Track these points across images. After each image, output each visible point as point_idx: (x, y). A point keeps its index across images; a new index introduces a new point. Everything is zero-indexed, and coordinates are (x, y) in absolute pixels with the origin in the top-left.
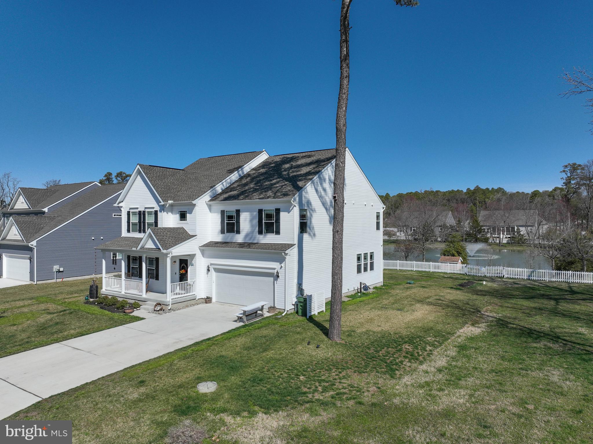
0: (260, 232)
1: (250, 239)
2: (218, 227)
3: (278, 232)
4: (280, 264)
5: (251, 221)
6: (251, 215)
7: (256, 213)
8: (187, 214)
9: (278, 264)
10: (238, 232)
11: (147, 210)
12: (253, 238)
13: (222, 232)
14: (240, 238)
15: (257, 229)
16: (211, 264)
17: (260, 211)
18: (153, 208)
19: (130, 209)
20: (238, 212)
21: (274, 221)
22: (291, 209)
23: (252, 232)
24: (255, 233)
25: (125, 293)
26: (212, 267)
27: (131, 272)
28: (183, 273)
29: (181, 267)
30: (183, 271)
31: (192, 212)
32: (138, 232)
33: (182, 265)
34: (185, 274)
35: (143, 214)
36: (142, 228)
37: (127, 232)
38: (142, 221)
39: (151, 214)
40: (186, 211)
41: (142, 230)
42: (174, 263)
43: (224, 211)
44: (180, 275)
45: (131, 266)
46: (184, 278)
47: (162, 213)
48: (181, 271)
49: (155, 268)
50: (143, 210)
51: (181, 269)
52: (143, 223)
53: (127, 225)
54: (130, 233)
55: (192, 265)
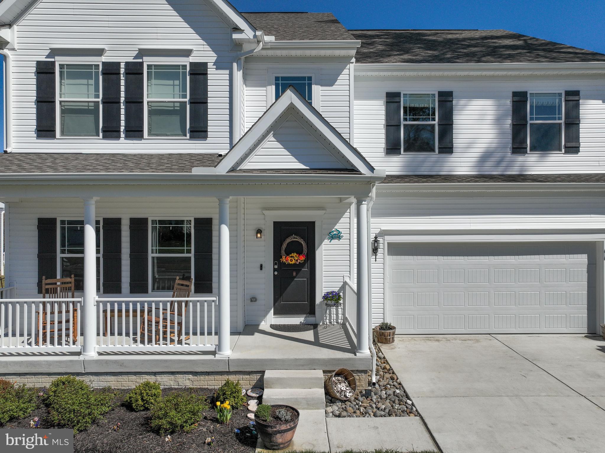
0: (519, 148)
3: (573, 148)
8: (313, 87)
10: (447, 149)
11: (147, 61)
13: (392, 149)
16: (384, 233)
17: (519, 98)
18: (187, 53)
19: (54, 52)
20: (446, 99)
21: (562, 121)
25: (100, 354)
26: (384, 240)
27: (58, 277)
28: (293, 262)
29: (284, 246)
30: (293, 259)
31: (336, 80)
32: (101, 135)
33: (288, 240)
34: (302, 265)
35: (127, 73)
36: (123, 123)
37: (39, 136)
38: (122, 99)
39: (174, 79)
40: (310, 78)
41: (122, 129)
42: (259, 235)
43: (398, 95)
44: (275, 270)
45: (59, 256)
46: (295, 277)
47: (227, 72)
48: (284, 257)
49: (192, 255)
50: (131, 60)
51: (283, 252)
52: (127, 102)
53: (34, 110)
54: (55, 141)
55: (332, 238)
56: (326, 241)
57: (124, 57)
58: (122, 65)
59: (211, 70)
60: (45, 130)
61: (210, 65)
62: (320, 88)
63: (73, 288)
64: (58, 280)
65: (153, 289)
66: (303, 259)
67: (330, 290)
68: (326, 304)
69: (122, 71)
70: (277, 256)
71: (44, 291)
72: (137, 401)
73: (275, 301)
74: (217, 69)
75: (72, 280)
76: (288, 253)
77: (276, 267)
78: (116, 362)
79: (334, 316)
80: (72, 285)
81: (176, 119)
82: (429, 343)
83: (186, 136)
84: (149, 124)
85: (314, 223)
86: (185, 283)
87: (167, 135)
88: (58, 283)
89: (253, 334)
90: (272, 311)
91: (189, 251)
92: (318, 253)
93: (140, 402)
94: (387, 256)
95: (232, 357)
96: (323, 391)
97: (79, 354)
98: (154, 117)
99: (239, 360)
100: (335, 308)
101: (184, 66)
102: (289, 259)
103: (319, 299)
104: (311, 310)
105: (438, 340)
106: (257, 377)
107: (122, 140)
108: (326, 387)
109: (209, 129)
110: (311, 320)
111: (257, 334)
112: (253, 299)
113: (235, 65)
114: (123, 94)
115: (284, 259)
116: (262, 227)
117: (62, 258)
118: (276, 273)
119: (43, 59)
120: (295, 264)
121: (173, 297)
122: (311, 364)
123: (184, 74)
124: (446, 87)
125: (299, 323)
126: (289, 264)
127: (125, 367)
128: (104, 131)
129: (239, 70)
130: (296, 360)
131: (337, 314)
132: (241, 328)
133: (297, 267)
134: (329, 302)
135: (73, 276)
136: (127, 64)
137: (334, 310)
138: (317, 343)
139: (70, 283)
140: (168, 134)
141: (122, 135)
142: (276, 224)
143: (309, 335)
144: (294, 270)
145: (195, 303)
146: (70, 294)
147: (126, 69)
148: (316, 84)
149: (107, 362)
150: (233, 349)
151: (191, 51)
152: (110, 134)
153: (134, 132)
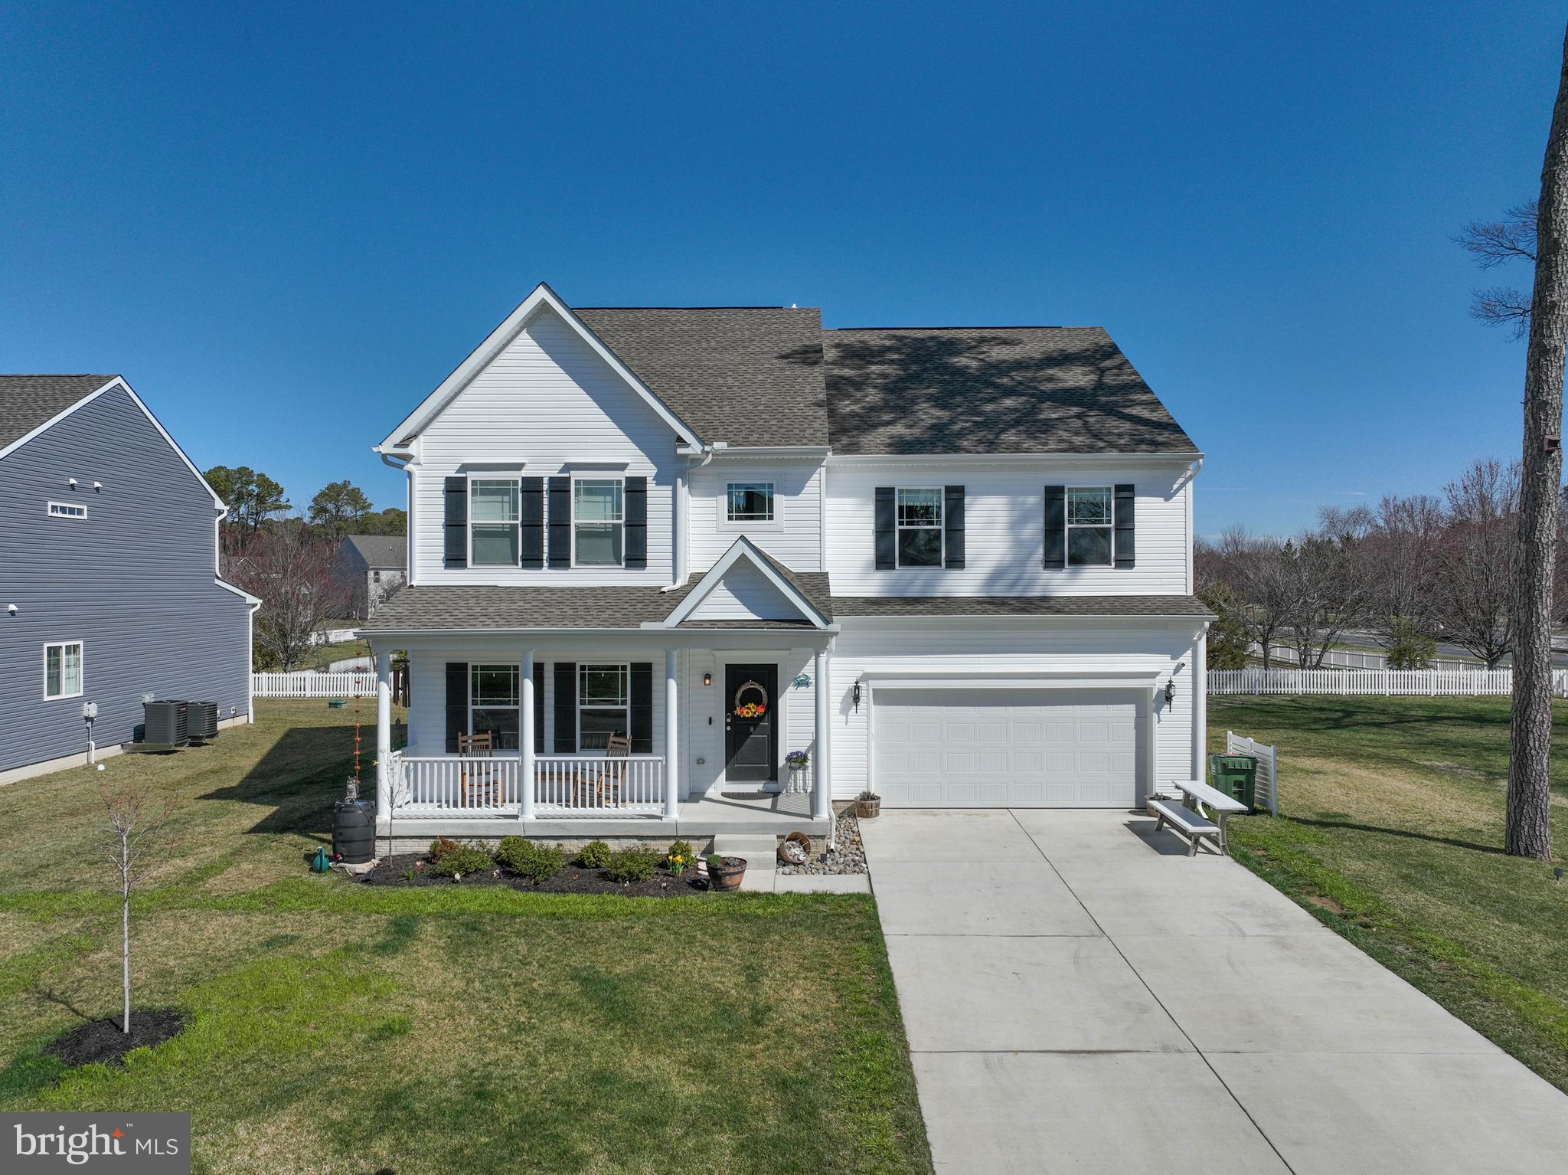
0: (1053, 561)
1: (1013, 585)
2: (866, 546)
3: (1126, 561)
4: (1172, 659)
5: (1015, 525)
6: (1013, 506)
7: (1035, 501)
8: (775, 496)
9: (1167, 658)
10: (956, 561)
11: (575, 476)
12: (1023, 582)
13: (883, 561)
14: (964, 584)
15: (1041, 551)
16: (867, 677)
17: (1053, 495)
18: (622, 467)
19: (467, 468)
20: (956, 496)
21: (1112, 525)
22: (1175, 487)
23: (1020, 563)
24: (1031, 563)
25: (539, 818)
26: (868, 685)
27: (470, 733)
28: (750, 715)
29: (739, 694)
30: (750, 711)
31: (803, 487)
32: (520, 563)
33: (744, 688)
34: (760, 718)
35: (551, 491)
36: (546, 549)
37: (447, 566)
38: (545, 521)
39: (605, 495)
40: (771, 486)
41: (545, 556)
42: (707, 682)
43: (891, 490)
44: (727, 724)
45: (471, 708)
46: (751, 734)
47: (670, 488)
48: (738, 708)
49: (628, 707)
50: (555, 474)
51: (737, 702)
52: (551, 525)
53: (442, 535)
54: (466, 571)
55: (799, 684)
56: (791, 689)
57: (546, 471)
58: (546, 481)
59: (651, 487)
60: (455, 558)
61: (649, 480)
62: (783, 497)
63: (490, 747)
64: (470, 738)
65: (582, 747)
66: (763, 711)
67: (795, 750)
68: (790, 767)
69: (545, 487)
70: (730, 707)
71: (460, 749)
72: (589, 858)
73: (727, 763)
74: (657, 484)
75: (488, 736)
76: (743, 703)
77: (729, 720)
78: (557, 825)
79: (800, 783)
80: (490, 743)
81: (608, 543)
82: (923, 817)
83: (620, 564)
84: (577, 549)
85: (776, 665)
86: (621, 740)
87: (598, 563)
88: (470, 741)
89: (697, 801)
90: (723, 775)
91: (624, 703)
92: (780, 701)
93: (593, 859)
94: (873, 707)
95: (679, 821)
96: (776, 853)
97: (516, 817)
98: (584, 541)
99: (687, 823)
100: (801, 771)
101: (619, 482)
102: (745, 711)
103: (781, 762)
104: (773, 776)
105: (935, 815)
106: (707, 842)
107: (545, 568)
108: (778, 851)
109: (649, 556)
110: (772, 786)
111: (701, 802)
112: (701, 761)
113: (679, 481)
114: (546, 515)
115: (738, 711)
116: (711, 671)
117: (474, 710)
118: (729, 728)
119: (453, 474)
120: (752, 717)
121: (607, 756)
122: (764, 828)
123: (619, 491)
124: (955, 480)
125: (756, 791)
126: (744, 717)
127: (567, 830)
128: (523, 560)
129: (684, 485)
130: (749, 824)
131: (804, 780)
132: (686, 796)
133: (755, 721)
134: (793, 764)
135: (490, 732)
136: (551, 479)
137: (800, 773)
138: (774, 809)
139: (487, 740)
140: (599, 561)
141: (546, 564)
142: (728, 666)
143: (767, 803)
144: (751, 725)
145: (632, 762)
146: (488, 753)
147: (550, 486)
148: (779, 493)
149: (548, 825)
150: (680, 813)
151: (627, 464)
152: (532, 560)
153: (560, 560)
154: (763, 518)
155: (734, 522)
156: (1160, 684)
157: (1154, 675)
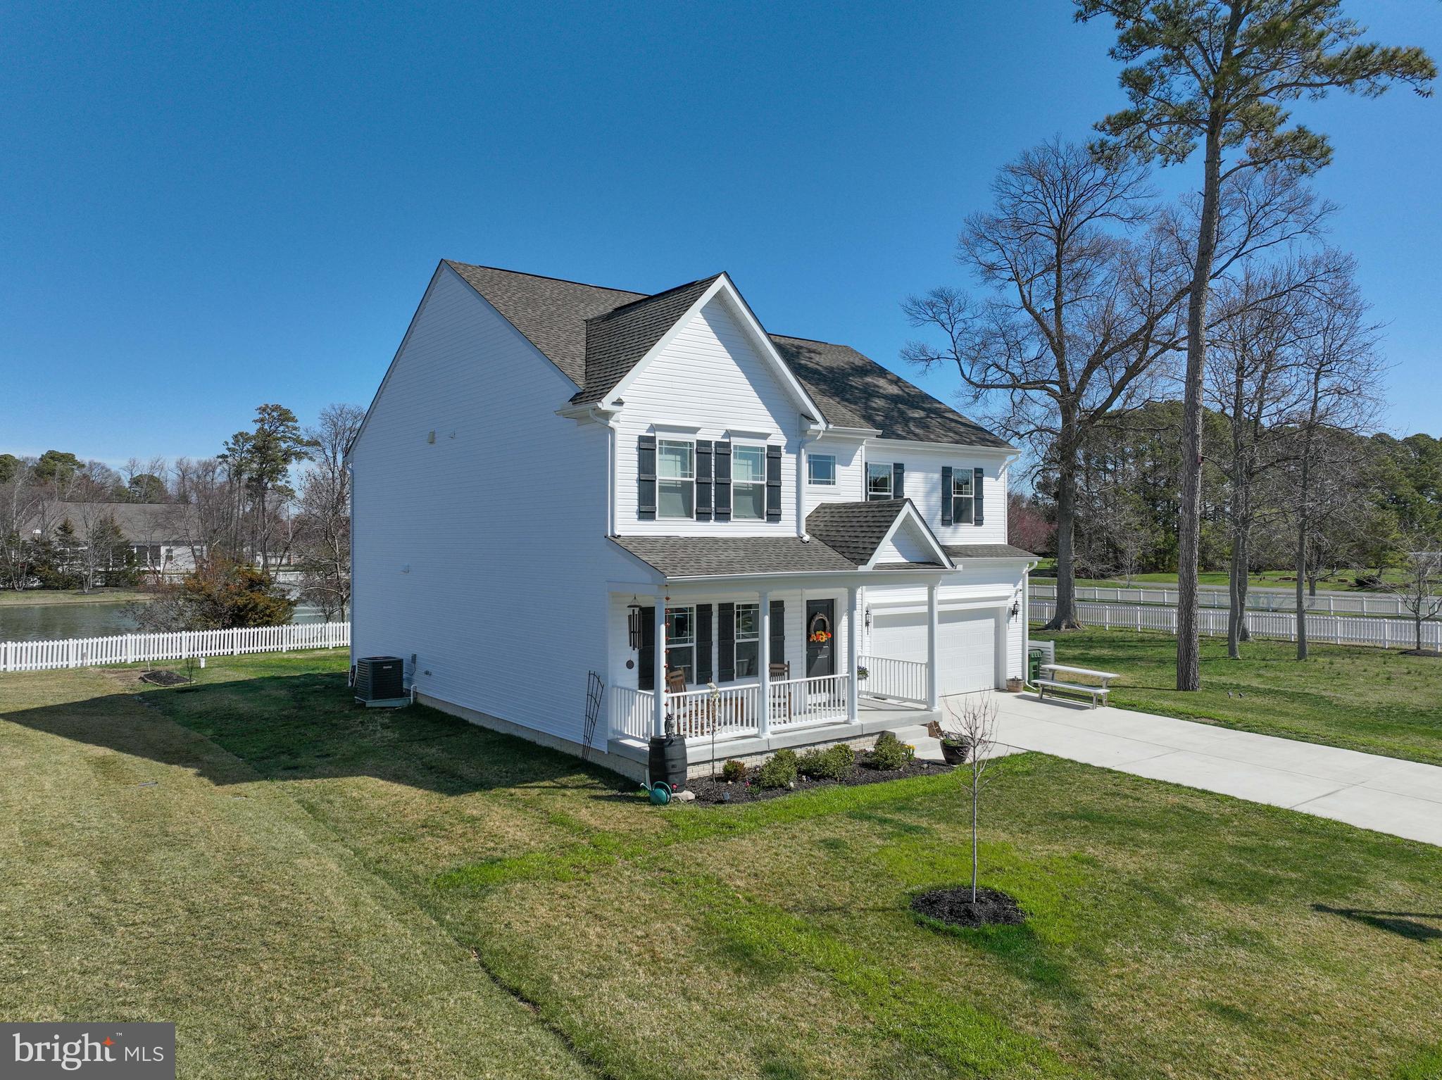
0: (946, 520)
3: (979, 522)
4: (1012, 586)
5: (928, 493)
6: (927, 479)
7: (937, 476)
8: (836, 466)
15: (940, 512)
17: (946, 472)
18: (765, 436)
19: (655, 427)
20: (899, 471)
21: (973, 495)
22: (1000, 471)
24: (936, 520)
29: (813, 624)
31: (852, 461)
32: (695, 517)
33: (817, 618)
34: (825, 643)
35: (716, 454)
36: (713, 504)
37: (640, 518)
38: (713, 481)
40: (835, 458)
41: (713, 510)
46: (818, 656)
47: (795, 456)
48: (813, 635)
50: (719, 439)
52: (717, 483)
53: (636, 490)
54: (654, 522)
57: (714, 436)
58: (713, 445)
60: (646, 513)
61: (783, 450)
62: (840, 467)
69: (713, 450)
74: (788, 453)
83: (764, 518)
84: (735, 506)
85: (833, 601)
87: (746, 517)
94: (872, 630)
98: (739, 499)
99: (868, 724)
101: (763, 449)
102: (817, 636)
107: (712, 522)
109: (782, 512)
113: (802, 450)
114: (713, 475)
115: (813, 637)
119: (645, 433)
123: (762, 456)
124: (898, 459)
128: (696, 513)
133: (822, 645)
136: (716, 442)
140: (748, 515)
141: (713, 517)
144: (819, 648)
147: (716, 449)
148: (838, 464)
149: (785, 738)
151: (769, 435)
152: (703, 516)
153: (723, 516)
154: (829, 483)
155: (812, 485)
156: (1010, 604)
157: (1006, 598)
